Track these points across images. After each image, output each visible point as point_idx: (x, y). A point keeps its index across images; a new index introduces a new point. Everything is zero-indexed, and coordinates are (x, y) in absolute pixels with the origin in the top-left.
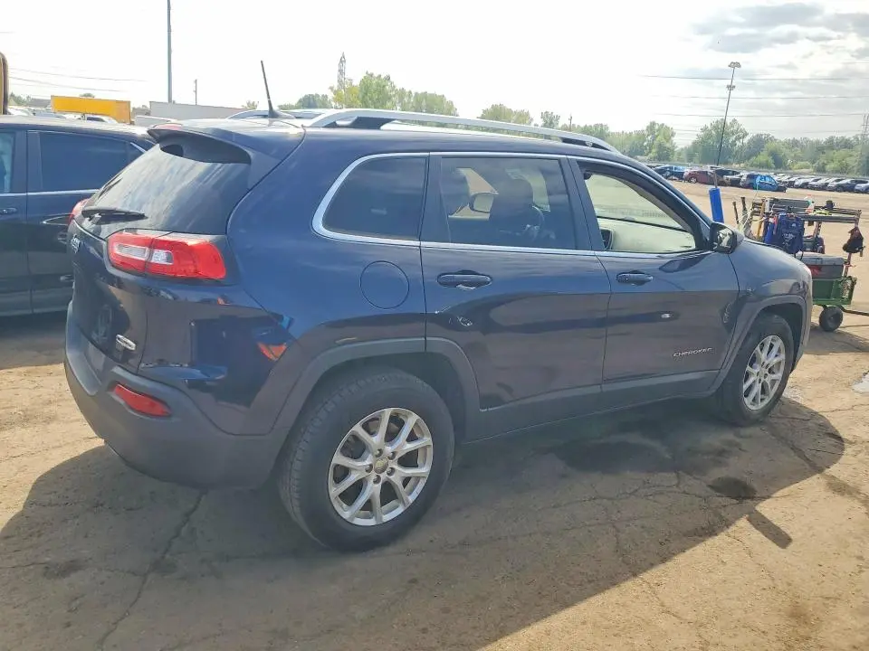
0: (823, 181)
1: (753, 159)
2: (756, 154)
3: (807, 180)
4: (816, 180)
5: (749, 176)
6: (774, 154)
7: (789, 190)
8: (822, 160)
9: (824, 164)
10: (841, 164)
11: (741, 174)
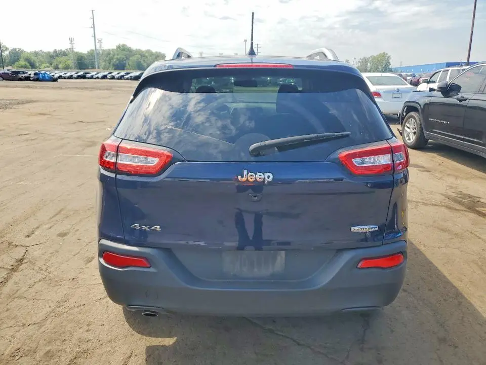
0: (68, 75)
1: (17, 63)
2: (18, 60)
3: (61, 74)
4: (65, 74)
5: (35, 74)
6: (28, 60)
7: (59, 80)
8: (55, 63)
9: (57, 65)
10: (66, 64)
11: (29, 73)
